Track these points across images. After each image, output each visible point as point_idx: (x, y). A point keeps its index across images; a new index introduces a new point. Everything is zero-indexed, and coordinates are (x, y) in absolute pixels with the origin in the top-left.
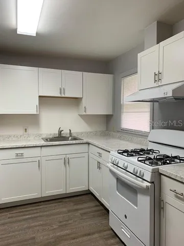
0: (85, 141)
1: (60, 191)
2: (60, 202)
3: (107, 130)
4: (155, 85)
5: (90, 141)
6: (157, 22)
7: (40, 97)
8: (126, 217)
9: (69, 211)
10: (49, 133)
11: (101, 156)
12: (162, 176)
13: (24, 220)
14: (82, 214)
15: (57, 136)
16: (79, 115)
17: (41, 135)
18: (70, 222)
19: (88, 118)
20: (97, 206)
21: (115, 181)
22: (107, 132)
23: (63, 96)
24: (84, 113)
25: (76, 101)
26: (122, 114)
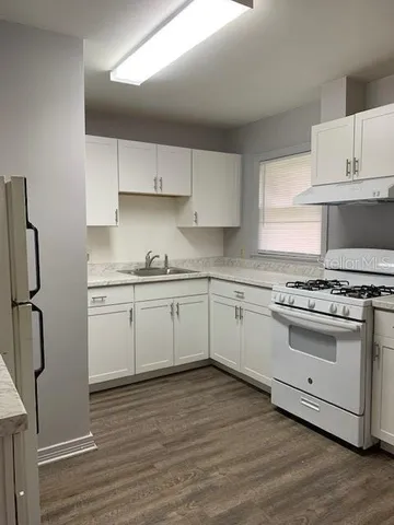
0: (204, 274)
1: (164, 362)
2: (164, 382)
3: (225, 255)
4: (347, 179)
5: (212, 274)
6: (348, 79)
7: (120, 193)
8: (310, 381)
9: (191, 394)
10: (127, 261)
11: (242, 298)
12: (377, 312)
13: (122, 410)
14: (216, 395)
15: (144, 267)
16: (179, 228)
17: (115, 264)
18: (203, 406)
19: (194, 234)
20: (229, 383)
21: (286, 330)
22: (226, 259)
23: (159, 192)
24: (194, 225)
25: (176, 202)
26: (261, 226)
